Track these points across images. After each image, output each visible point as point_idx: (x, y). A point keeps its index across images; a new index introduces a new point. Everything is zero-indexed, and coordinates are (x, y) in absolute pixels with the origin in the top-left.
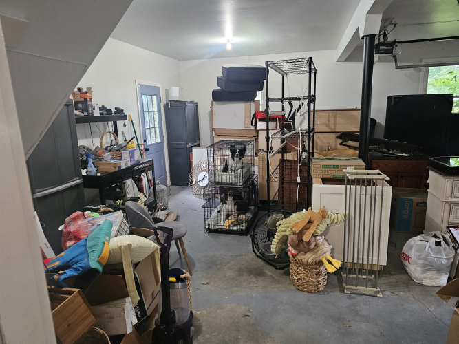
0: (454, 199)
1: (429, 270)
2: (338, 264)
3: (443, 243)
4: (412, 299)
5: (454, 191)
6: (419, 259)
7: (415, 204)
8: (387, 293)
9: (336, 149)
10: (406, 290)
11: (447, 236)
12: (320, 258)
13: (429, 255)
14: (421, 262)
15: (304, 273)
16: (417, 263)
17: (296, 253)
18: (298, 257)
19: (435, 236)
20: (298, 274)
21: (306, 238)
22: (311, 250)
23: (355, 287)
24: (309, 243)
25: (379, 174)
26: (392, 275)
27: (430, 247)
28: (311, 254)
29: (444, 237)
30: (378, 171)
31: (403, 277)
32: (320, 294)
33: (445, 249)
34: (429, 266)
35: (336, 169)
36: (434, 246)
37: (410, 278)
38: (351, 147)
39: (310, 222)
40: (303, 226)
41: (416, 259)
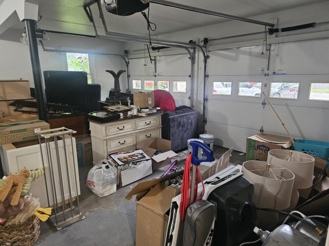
0: (108, 137)
1: (107, 185)
2: (49, 211)
3: (110, 166)
4: (103, 209)
5: (107, 132)
6: (99, 181)
7: (84, 146)
8: (87, 213)
9: (10, 115)
10: (98, 205)
11: (110, 160)
12: (32, 214)
13: (104, 176)
14: (101, 182)
15: (17, 235)
16: (99, 184)
17: (5, 220)
18: (9, 223)
19: (104, 163)
20: (11, 239)
21: (14, 203)
22: (20, 211)
23: (64, 222)
24: (19, 205)
25: (65, 130)
26: (85, 199)
27: (104, 171)
28: (22, 215)
29: (108, 162)
30: (63, 128)
31: (92, 197)
32: (37, 244)
33: (112, 169)
34: (106, 183)
35: (25, 132)
36: (105, 169)
37: (97, 196)
38: (24, 112)
39: (15, 185)
40: (8, 192)
41: (98, 182)
